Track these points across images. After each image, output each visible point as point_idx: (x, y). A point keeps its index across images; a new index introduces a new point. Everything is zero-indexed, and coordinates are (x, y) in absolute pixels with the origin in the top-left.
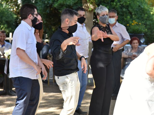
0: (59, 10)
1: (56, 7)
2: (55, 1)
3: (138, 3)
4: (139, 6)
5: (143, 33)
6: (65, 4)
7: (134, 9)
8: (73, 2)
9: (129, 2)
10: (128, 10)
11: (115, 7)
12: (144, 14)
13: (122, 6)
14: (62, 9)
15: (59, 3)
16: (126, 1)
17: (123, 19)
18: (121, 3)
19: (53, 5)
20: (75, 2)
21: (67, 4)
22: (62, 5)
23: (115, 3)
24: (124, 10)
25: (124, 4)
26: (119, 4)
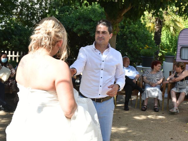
0: (78, 34)
1: (75, 31)
2: (74, 26)
3: (143, 30)
4: (144, 33)
5: (153, 56)
6: (82, 29)
7: (140, 35)
8: (90, 27)
9: (136, 29)
10: (135, 36)
11: (125, 33)
12: (147, 40)
13: (130, 32)
14: (80, 33)
15: (78, 28)
16: (134, 28)
17: (131, 43)
18: (130, 30)
19: (72, 29)
20: (91, 28)
21: (84, 29)
22: (80, 30)
23: (125, 30)
24: (132, 35)
25: (132, 31)
26: (128, 30)
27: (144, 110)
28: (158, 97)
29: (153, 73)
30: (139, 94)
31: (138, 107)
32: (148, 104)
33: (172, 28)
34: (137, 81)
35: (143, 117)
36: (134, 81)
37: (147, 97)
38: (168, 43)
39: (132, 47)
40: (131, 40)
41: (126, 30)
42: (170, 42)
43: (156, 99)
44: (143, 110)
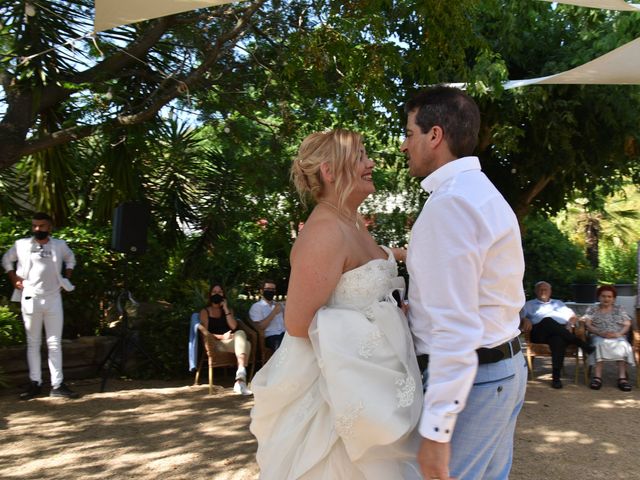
4: (567, 249)
7: (561, 253)
13: (543, 249)
17: (547, 266)
18: (542, 245)
24: (548, 254)
25: (546, 246)
26: (539, 245)
27: (597, 388)
28: (626, 358)
29: (604, 311)
30: (580, 354)
31: (582, 382)
32: (603, 375)
33: (617, 241)
34: (573, 329)
35: (605, 405)
36: (568, 328)
37: (600, 360)
38: (612, 268)
39: (549, 273)
40: (545, 262)
41: (536, 246)
42: (615, 266)
43: (624, 362)
44: (593, 388)
